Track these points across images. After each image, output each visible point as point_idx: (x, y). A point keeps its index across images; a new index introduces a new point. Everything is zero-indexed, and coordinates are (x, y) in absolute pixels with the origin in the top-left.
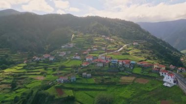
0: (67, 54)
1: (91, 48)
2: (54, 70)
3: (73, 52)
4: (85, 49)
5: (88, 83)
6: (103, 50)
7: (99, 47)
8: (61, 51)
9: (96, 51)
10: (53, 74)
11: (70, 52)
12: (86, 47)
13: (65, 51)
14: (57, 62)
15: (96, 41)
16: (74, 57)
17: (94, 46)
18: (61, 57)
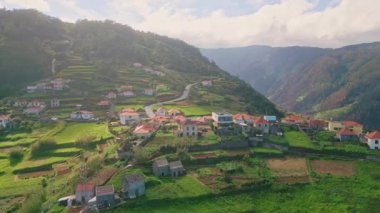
0: (49, 107)
1: (116, 92)
2: (16, 158)
3: (67, 102)
4: (99, 92)
5: (190, 195)
6: (150, 96)
7: (136, 88)
8: (29, 100)
9: (131, 97)
10: (15, 172)
11: (57, 103)
12: (102, 89)
13: (40, 99)
14: (22, 131)
15: (124, 74)
16: (74, 116)
17: (123, 87)
18: (31, 117)
